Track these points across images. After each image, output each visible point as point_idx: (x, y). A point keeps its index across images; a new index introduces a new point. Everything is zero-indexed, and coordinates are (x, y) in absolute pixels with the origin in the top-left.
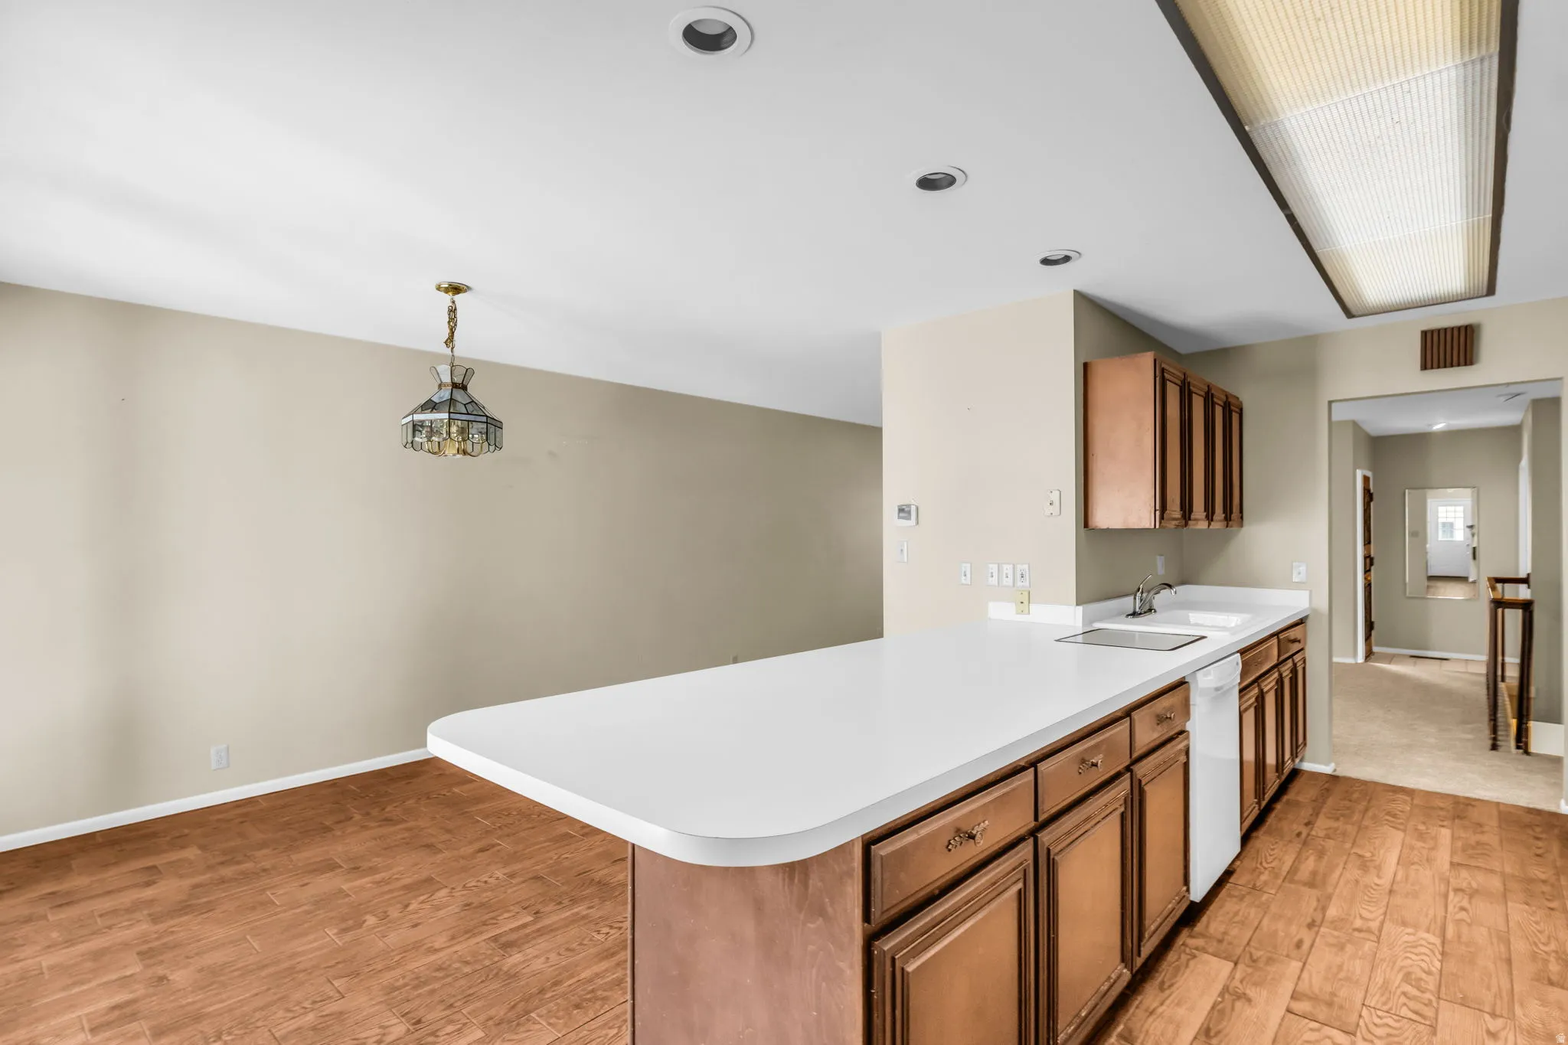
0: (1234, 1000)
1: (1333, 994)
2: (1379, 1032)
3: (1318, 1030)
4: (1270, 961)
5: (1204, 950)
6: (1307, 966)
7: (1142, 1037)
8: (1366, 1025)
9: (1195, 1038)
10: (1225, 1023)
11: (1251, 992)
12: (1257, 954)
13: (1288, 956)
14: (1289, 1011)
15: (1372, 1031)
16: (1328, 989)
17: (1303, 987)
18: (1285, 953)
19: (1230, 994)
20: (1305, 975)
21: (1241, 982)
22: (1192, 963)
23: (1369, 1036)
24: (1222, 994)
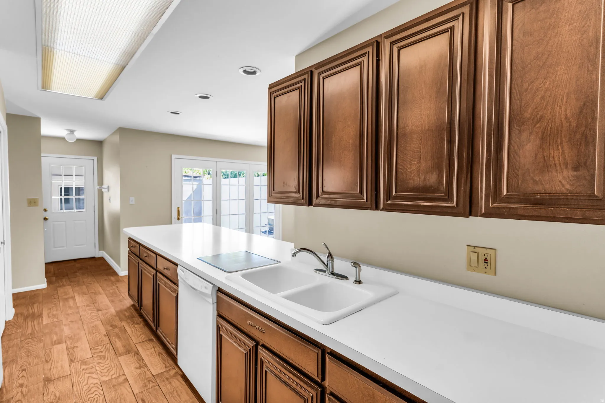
0: (140, 365)
1: (116, 390)
2: (93, 389)
3: (112, 376)
4: (145, 386)
5: (167, 372)
6: (133, 394)
7: (149, 342)
8: (99, 388)
9: (138, 350)
10: (136, 358)
11: (139, 371)
12: (151, 385)
13: (142, 392)
14: (124, 375)
15: (96, 388)
16: (119, 391)
17: (127, 385)
18: (144, 393)
19: (143, 366)
20: (130, 390)
21: (145, 371)
22: (164, 365)
23: (96, 385)
24: (145, 364)
